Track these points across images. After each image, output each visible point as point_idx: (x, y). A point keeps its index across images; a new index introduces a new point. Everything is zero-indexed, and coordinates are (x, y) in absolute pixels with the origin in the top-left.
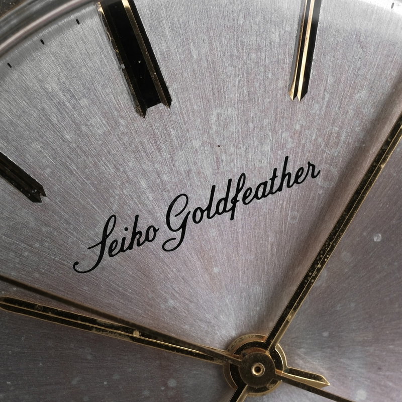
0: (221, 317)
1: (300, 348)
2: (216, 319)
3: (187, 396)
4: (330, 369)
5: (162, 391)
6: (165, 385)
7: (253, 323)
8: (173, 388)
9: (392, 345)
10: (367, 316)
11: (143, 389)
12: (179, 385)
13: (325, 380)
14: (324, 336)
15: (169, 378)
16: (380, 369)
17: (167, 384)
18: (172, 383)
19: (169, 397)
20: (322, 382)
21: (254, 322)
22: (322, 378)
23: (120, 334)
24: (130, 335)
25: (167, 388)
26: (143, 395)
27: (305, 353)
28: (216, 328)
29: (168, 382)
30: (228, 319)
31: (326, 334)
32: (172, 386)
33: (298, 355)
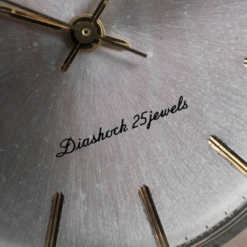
0: (66, 4)
1: (113, 25)
2: (62, 6)
3: (44, 52)
4: (132, 38)
5: (29, 49)
6: (31, 45)
7: (84, 9)
8: (36, 47)
9: (169, 24)
10: (154, 6)
11: (18, 47)
12: (39, 45)
13: (127, 44)
14: (128, 17)
15: (34, 41)
16: (161, 38)
17: (32, 45)
18: (35, 44)
19: (34, 53)
20: (126, 44)
21: (85, 7)
22: (126, 42)
23: (4, 12)
24: (10, 12)
25: (33, 47)
26: (18, 51)
27: (116, 28)
28: (62, 11)
29: (33, 44)
30: (70, 6)
31: (129, 17)
32: (35, 46)
33: (112, 29)
